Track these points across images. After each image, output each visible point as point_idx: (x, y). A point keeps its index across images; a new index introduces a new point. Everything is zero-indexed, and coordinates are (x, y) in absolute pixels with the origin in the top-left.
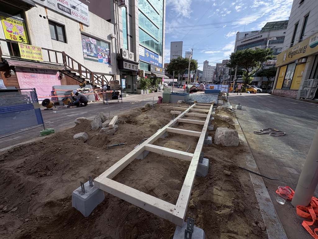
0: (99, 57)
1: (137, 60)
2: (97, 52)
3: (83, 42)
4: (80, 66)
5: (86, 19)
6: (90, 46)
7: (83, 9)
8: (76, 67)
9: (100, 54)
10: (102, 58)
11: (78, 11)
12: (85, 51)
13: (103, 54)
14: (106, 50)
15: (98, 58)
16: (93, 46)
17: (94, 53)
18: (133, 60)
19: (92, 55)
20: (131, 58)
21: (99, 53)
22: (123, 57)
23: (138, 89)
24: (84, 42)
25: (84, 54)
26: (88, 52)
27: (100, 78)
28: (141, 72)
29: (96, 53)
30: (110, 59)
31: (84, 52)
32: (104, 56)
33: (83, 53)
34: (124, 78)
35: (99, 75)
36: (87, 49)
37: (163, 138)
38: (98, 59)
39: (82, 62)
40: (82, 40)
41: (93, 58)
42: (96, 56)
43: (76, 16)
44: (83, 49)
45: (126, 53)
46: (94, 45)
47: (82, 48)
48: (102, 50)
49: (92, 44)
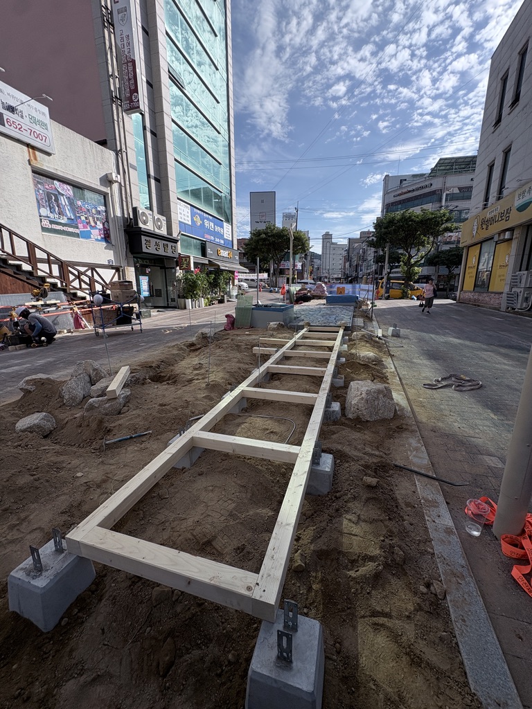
0: (80, 226)
1: (173, 233)
2: (75, 215)
3: (37, 190)
4: (31, 247)
5: (44, 138)
6: (57, 200)
7: (34, 114)
8: (22, 250)
9: (83, 218)
10: (89, 229)
11: (22, 117)
12: (45, 212)
13: (91, 218)
14: (99, 209)
15: (78, 228)
16: (63, 201)
17: (66, 216)
18: (164, 232)
19: (63, 221)
20: (159, 228)
21: (80, 217)
22: (141, 225)
23: (179, 297)
24: (41, 191)
25: (41, 220)
26: (52, 216)
27: (86, 275)
28: (186, 260)
29: (73, 218)
30: (109, 229)
31: (42, 214)
32: (93, 224)
33: (40, 216)
34: (144, 274)
35: (82, 269)
36: (48, 208)
37: (236, 411)
38: (77, 231)
39: (37, 237)
40: (36, 185)
41: (65, 228)
42: (73, 223)
43: (17, 130)
44: (39, 208)
45: (147, 217)
46: (68, 198)
47: (36, 204)
48: (88, 210)
49: (63, 195)
